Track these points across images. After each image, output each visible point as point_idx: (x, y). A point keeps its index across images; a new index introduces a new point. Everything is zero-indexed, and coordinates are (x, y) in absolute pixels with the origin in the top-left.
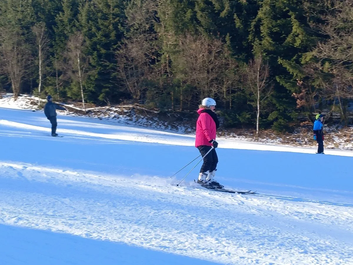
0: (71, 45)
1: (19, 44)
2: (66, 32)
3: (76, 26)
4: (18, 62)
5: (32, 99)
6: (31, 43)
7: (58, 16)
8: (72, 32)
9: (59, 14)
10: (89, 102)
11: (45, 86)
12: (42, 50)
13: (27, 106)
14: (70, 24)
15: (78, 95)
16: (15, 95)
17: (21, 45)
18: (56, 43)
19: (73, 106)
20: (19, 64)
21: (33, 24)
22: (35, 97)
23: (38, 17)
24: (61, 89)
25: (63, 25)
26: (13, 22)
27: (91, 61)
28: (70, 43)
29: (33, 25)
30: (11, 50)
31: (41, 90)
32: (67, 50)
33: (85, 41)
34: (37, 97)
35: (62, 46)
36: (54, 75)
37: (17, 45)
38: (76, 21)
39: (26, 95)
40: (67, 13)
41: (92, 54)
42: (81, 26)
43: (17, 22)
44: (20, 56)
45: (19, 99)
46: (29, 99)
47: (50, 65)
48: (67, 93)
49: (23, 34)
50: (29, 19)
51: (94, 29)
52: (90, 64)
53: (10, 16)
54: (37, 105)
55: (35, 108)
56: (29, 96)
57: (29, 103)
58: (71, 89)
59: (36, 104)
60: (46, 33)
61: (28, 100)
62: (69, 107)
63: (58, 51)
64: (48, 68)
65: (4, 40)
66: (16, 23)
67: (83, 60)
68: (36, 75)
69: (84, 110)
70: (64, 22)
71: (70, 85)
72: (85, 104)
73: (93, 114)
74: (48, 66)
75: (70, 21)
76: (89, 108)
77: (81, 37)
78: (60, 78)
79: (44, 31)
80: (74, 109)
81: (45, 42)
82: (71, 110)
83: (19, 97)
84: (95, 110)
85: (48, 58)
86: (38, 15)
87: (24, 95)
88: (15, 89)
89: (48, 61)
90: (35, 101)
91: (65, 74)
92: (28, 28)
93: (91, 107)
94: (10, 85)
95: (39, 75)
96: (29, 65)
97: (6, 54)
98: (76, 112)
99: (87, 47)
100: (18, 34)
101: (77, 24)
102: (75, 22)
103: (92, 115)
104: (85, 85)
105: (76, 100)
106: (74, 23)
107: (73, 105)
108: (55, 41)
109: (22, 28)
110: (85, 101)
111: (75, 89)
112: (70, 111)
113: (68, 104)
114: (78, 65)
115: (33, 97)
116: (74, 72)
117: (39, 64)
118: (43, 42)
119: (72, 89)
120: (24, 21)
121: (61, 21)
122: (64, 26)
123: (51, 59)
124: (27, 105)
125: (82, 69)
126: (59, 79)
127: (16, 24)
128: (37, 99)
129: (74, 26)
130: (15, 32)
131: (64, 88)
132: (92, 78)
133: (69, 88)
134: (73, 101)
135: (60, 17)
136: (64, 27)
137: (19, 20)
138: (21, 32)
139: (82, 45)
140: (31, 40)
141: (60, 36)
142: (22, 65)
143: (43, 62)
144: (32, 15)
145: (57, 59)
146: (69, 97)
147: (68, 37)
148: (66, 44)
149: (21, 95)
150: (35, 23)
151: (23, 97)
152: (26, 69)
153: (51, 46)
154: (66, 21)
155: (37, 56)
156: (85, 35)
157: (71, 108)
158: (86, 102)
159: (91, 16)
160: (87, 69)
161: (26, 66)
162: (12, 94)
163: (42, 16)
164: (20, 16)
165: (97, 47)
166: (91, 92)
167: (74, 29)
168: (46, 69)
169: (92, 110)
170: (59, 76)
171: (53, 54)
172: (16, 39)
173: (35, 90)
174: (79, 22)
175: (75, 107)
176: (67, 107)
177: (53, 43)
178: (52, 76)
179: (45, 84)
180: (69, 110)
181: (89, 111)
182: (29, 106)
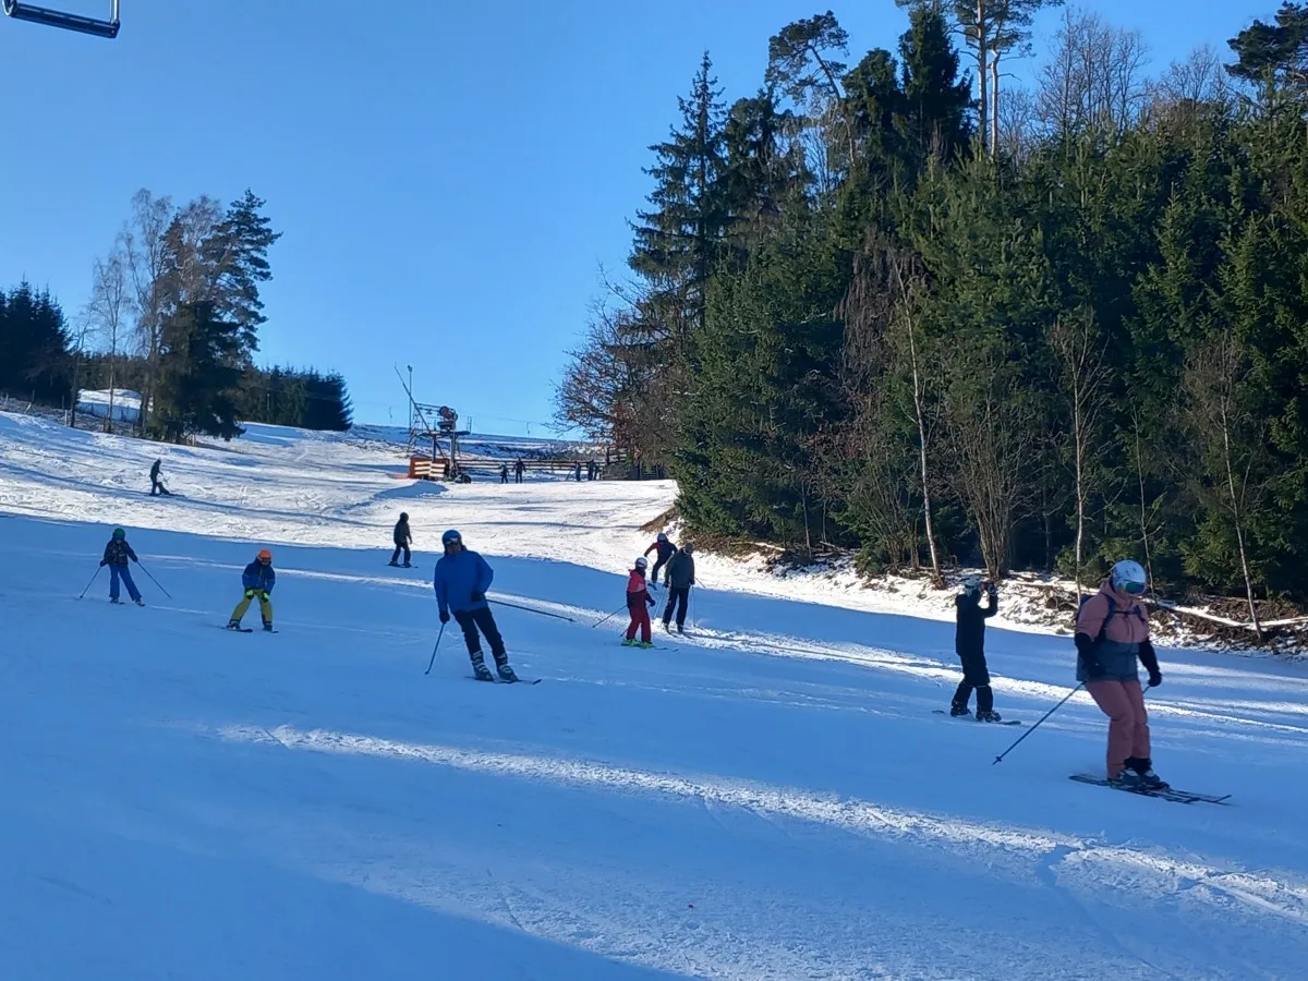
0: (1195, 380)
1: (1000, 391)
2: (1172, 335)
3: (1211, 311)
4: (1000, 455)
5: (1051, 588)
6: (1043, 386)
7: (1140, 278)
8: (1197, 332)
9: (1146, 272)
10: (1274, 596)
11: (1098, 540)
12: (1085, 407)
13: (1035, 612)
14: (1187, 305)
15: (1225, 570)
16: (992, 574)
17: (1008, 396)
18: (1138, 378)
19: (1208, 613)
20: (1004, 462)
21: (1049, 316)
22: (1062, 579)
23: (1067, 290)
24: (1160, 547)
25: (1163, 310)
26: (980, 317)
27: (1276, 435)
28: (1188, 376)
29: (1049, 323)
30: (974, 415)
31: (1086, 555)
32: (1181, 402)
33: (1248, 364)
34: (1073, 579)
35: (1158, 386)
36: (1130, 497)
37: (996, 395)
38: (1210, 290)
39: (1028, 575)
40: (1175, 264)
41: (1278, 411)
42: (1232, 306)
43: (992, 317)
44: (1005, 434)
45: (1007, 590)
46: (1040, 588)
47: (1116, 458)
48: (1184, 561)
49: (1015, 356)
50: (1033, 300)
51: (1282, 316)
52: (1272, 448)
53: (966, 296)
54: (1072, 608)
55: (1062, 622)
56: (1039, 578)
57: (1042, 601)
58: (1197, 547)
59: (1066, 606)
60: (1098, 344)
61: (1036, 593)
62: (1195, 616)
63: (1143, 409)
64: (1108, 474)
65: (950, 382)
66: (989, 317)
67: (1245, 434)
68: (1066, 498)
69: (1253, 627)
70: (1164, 298)
71: (1195, 532)
72: (1257, 602)
73: (1289, 642)
74: (1108, 463)
75: (1188, 292)
76: (1275, 618)
77: (1234, 349)
78: (1155, 506)
79: (1092, 337)
80: (1215, 623)
81: (1094, 379)
82: (1199, 625)
83: (1005, 582)
84: (1298, 628)
85: (1108, 433)
86: (1068, 284)
87: (1022, 574)
88: (990, 553)
89: (1107, 448)
90: (1065, 596)
91: (1174, 490)
92: (1031, 333)
93: (1283, 616)
94: (973, 538)
95: (1074, 499)
96: (1037, 465)
97: (957, 429)
98: (1223, 633)
99: (1258, 386)
100: (995, 355)
101: (1216, 302)
102: (1206, 294)
103: (1287, 647)
104: (1255, 529)
105: (1220, 587)
106: (1203, 299)
107: (1206, 608)
108: (1132, 370)
109: (1011, 331)
110: (1253, 591)
111: (1215, 546)
112: (1195, 631)
113: (1190, 605)
114: (1226, 454)
115: (1054, 582)
116: (1207, 482)
117: (1074, 457)
118: (1088, 379)
119: (1203, 546)
120: (1016, 307)
121: (1155, 296)
122: (1164, 315)
123: (1117, 437)
124: (1034, 610)
125: (1239, 469)
126: (1149, 512)
127: (989, 321)
128: (1070, 586)
129: (1206, 308)
130: (985, 350)
131: (1173, 544)
132: (1282, 503)
133: (1191, 544)
134: (1210, 591)
135: (1150, 280)
136: (1168, 317)
137: (1001, 306)
138: (1006, 348)
139: (1239, 378)
140: (1041, 374)
141: (1149, 351)
142: (1011, 466)
143: (1090, 450)
144: (1046, 287)
145: (1143, 435)
146: (1192, 579)
147: (1182, 351)
148: (1174, 380)
149: (1012, 572)
150: (1057, 312)
151: (1020, 581)
152: (1028, 481)
153: (1119, 391)
154: (1172, 293)
155: (1068, 429)
156: (1249, 340)
157: (1202, 619)
158: (1262, 596)
159: (1271, 268)
160: (1262, 469)
161: (1024, 470)
162: (979, 571)
163: (1083, 287)
164: (1003, 293)
165: (1297, 382)
166: (1280, 554)
167: (1204, 321)
168: (1100, 477)
169: (1288, 626)
170: (1149, 501)
171: (1125, 421)
172: (989, 376)
173: (1060, 556)
174: (1221, 294)
175: (1217, 614)
176: (1187, 614)
177: (1126, 378)
178: (1121, 499)
179: (1099, 531)
180: (1191, 629)
181: (1276, 631)
182: (1041, 616)
